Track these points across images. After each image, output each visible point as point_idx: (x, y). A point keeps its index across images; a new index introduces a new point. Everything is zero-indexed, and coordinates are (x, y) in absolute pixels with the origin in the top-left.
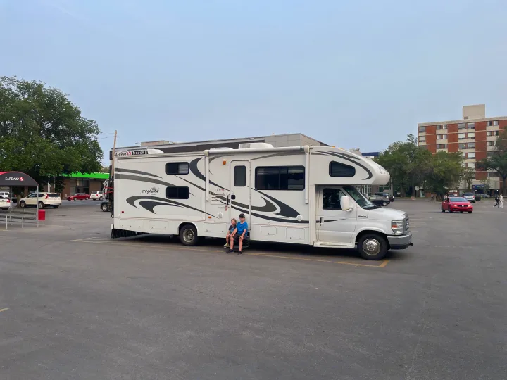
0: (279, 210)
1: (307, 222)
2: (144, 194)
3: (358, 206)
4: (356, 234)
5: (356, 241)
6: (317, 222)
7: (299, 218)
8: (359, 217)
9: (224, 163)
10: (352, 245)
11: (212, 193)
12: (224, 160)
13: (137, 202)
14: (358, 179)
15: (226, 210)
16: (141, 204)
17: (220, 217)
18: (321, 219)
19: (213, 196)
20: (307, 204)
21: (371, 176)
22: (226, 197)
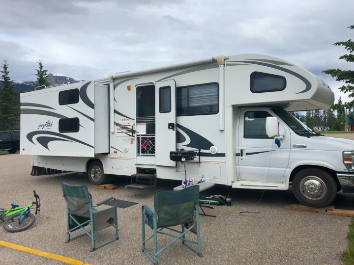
0: (188, 140)
1: (223, 155)
2: (41, 129)
3: (292, 132)
4: (289, 171)
5: (291, 180)
6: (237, 155)
7: (212, 150)
8: (294, 146)
9: (129, 88)
10: (284, 186)
11: (118, 125)
12: (129, 85)
13: (34, 138)
14: (291, 93)
15: (132, 143)
16: (38, 139)
17: (126, 151)
18: (242, 151)
19: (118, 127)
20: (222, 131)
21: (309, 86)
22: (131, 127)
